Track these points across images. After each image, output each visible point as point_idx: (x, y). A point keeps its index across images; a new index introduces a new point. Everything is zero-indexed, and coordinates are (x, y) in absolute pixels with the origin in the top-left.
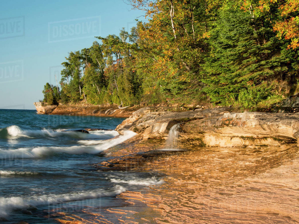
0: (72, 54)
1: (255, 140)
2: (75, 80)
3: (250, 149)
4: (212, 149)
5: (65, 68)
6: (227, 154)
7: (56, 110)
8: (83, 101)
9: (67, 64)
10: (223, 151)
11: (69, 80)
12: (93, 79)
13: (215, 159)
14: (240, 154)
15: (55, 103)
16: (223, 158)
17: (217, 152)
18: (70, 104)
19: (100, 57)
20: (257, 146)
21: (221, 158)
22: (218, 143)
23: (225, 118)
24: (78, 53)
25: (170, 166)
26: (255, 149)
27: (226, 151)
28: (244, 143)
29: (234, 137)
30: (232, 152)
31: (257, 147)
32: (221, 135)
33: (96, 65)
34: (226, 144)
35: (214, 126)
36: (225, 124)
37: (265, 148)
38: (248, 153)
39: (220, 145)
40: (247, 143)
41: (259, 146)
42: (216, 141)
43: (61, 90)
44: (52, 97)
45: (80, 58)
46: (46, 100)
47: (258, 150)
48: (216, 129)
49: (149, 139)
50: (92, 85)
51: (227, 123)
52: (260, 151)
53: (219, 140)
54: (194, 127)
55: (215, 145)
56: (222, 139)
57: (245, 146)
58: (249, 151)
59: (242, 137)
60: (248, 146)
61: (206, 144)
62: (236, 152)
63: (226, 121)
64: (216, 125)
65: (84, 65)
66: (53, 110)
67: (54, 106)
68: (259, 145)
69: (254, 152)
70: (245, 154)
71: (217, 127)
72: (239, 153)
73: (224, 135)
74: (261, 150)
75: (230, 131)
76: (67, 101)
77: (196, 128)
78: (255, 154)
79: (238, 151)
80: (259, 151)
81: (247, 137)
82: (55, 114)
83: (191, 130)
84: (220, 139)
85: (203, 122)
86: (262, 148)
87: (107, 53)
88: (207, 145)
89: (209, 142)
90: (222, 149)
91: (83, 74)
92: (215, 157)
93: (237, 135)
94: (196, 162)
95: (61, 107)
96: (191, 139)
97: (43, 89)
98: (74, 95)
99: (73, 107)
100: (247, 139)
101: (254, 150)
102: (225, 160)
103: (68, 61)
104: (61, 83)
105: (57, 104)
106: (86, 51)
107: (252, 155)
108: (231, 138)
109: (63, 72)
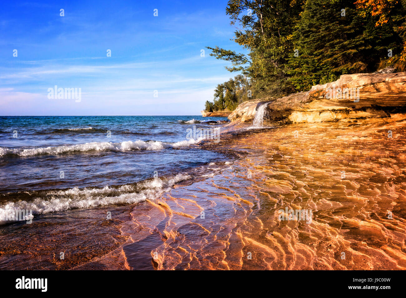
0: (219, 85)
1: (350, 112)
2: (221, 99)
3: (343, 123)
4: (300, 125)
5: (216, 93)
6: (317, 129)
7: (212, 115)
8: (225, 109)
9: (217, 91)
10: (311, 126)
11: (218, 99)
12: (230, 98)
13: (304, 135)
14: (332, 129)
15: (211, 111)
16: (313, 134)
17: (305, 127)
18: (219, 111)
19: (233, 86)
20: (352, 119)
21: (310, 134)
22: (305, 119)
23: (313, 91)
24: (222, 85)
25: (256, 143)
26: (350, 122)
27: (314, 126)
28: (335, 117)
29: (323, 111)
30: (321, 127)
31: (352, 121)
32: (308, 110)
33: (232, 91)
34: (314, 120)
35: (301, 102)
36: (314, 97)
37: (363, 121)
38: (342, 127)
39: (308, 121)
40: (340, 116)
41: (355, 119)
42: (303, 116)
43: (214, 104)
44: (209, 108)
45: (223, 87)
46: (206, 109)
47: (353, 123)
48: (303, 105)
49: (245, 121)
50: (230, 101)
51: (316, 95)
52: (357, 125)
53: (306, 116)
54: (280, 105)
55: (302, 121)
56: (310, 114)
57: (337, 120)
58: (343, 124)
59: (334, 110)
60: (341, 119)
61: (292, 122)
62: (326, 126)
63: (315, 93)
64: (303, 101)
65: (226, 91)
66: (210, 114)
67: (211, 113)
68: (355, 117)
69: (350, 126)
70: (339, 129)
71: (304, 103)
72: (330, 128)
73: (311, 110)
74: (358, 123)
75: (320, 105)
76: (217, 110)
77: (283, 105)
78: (351, 128)
79: (330, 126)
80: (354, 125)
81: (339, 110)
82: (212, 116)
83: (278, 108)
84: (308, 115)
85: (289, 99)
86: (358, 121)
87: (237, 84)
88: (294, 122)
89: (296, 119)
90: (310, 125)
91: (225, 96)
92: (303, 132)
93: (327, 109)
94: (283, 139)
95: (215, 113)
96: (279, 118)
97: (205, 104)
98: (220, 106)
99: (220, 113)
100: (340, 112)
101: (349, 124)
102: (316, 135)
103: (217, 89)
104: (214, 100)
105: (212, 111)
106: (226, 83)
107: (347, 129)
108: (320, 113)
109: (215, 95)
